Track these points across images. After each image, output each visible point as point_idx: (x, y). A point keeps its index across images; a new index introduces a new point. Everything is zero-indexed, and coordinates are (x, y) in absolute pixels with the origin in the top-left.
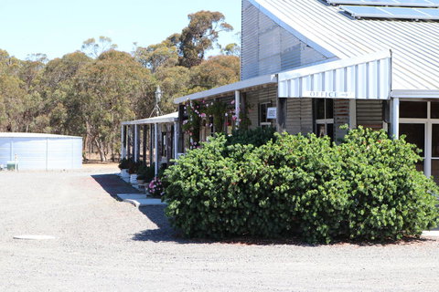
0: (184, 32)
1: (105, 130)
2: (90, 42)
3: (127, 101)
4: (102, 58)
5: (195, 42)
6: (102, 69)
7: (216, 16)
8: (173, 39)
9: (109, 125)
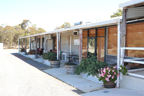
0: (22, 23)
1: (7, 42)
2: (2, 25)
3: (11, 36)
4: (6, 27)
5: (24, 25)
6: (6, 29)
7: (28, 21)
8: (20, 25)
9: (8, 41)
